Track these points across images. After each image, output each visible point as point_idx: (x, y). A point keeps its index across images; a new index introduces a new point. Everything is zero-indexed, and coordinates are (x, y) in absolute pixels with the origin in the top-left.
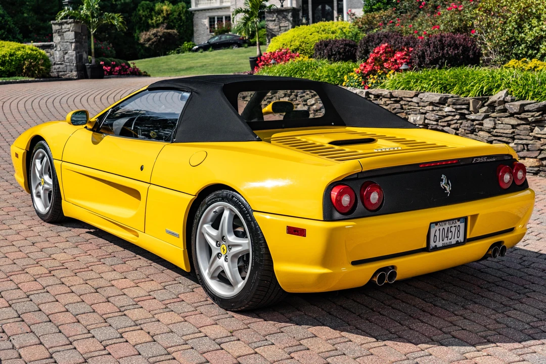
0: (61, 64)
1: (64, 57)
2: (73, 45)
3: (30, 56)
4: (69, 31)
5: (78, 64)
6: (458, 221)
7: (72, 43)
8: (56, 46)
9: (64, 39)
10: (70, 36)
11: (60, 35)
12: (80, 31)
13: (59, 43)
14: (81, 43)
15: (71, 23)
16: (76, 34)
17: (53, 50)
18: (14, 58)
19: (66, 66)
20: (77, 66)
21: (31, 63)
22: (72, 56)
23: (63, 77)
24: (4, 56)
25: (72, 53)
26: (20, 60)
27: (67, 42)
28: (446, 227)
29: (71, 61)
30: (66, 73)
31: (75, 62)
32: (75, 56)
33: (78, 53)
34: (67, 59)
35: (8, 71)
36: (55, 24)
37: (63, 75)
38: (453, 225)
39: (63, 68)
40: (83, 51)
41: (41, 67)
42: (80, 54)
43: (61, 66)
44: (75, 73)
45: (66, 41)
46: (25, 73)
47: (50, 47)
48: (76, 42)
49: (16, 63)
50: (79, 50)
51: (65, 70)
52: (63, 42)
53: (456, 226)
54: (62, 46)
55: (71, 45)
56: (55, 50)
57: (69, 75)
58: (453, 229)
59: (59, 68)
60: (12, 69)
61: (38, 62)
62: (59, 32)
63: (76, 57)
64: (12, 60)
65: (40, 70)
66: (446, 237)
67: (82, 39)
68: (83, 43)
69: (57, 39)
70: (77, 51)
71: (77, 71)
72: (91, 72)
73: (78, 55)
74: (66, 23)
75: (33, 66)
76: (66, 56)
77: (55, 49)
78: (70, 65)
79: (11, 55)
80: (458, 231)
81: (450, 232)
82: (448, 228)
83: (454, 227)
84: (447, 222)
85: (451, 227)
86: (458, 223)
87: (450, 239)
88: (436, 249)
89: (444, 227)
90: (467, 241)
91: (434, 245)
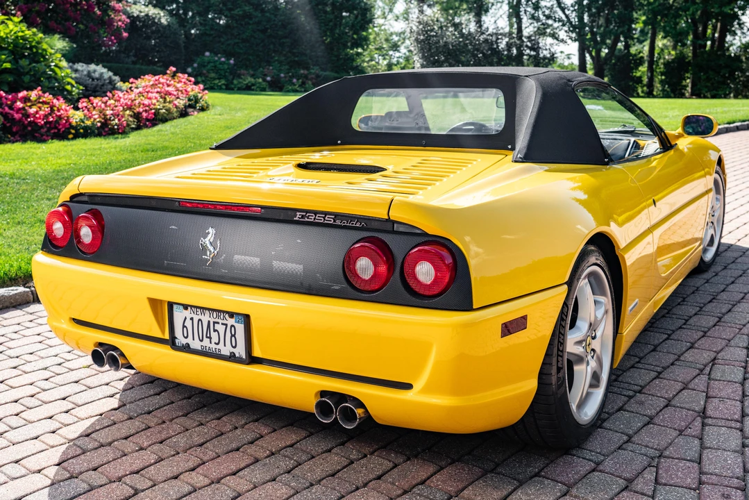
6: (231, 317)
28: (205, 320)
38: (220, 321)
53: (226, 325)
66: (207, 337)
80: (232, 336)
81: (215, 331)
82: (209, 322)
83: (222, 324)
84: (207, 312)
85: (214, 323)
86: (231, 321)
87: (215, 343)
88: (186, 349)
89: (200, 317)
90: (252, 360)
91: (184, 341)
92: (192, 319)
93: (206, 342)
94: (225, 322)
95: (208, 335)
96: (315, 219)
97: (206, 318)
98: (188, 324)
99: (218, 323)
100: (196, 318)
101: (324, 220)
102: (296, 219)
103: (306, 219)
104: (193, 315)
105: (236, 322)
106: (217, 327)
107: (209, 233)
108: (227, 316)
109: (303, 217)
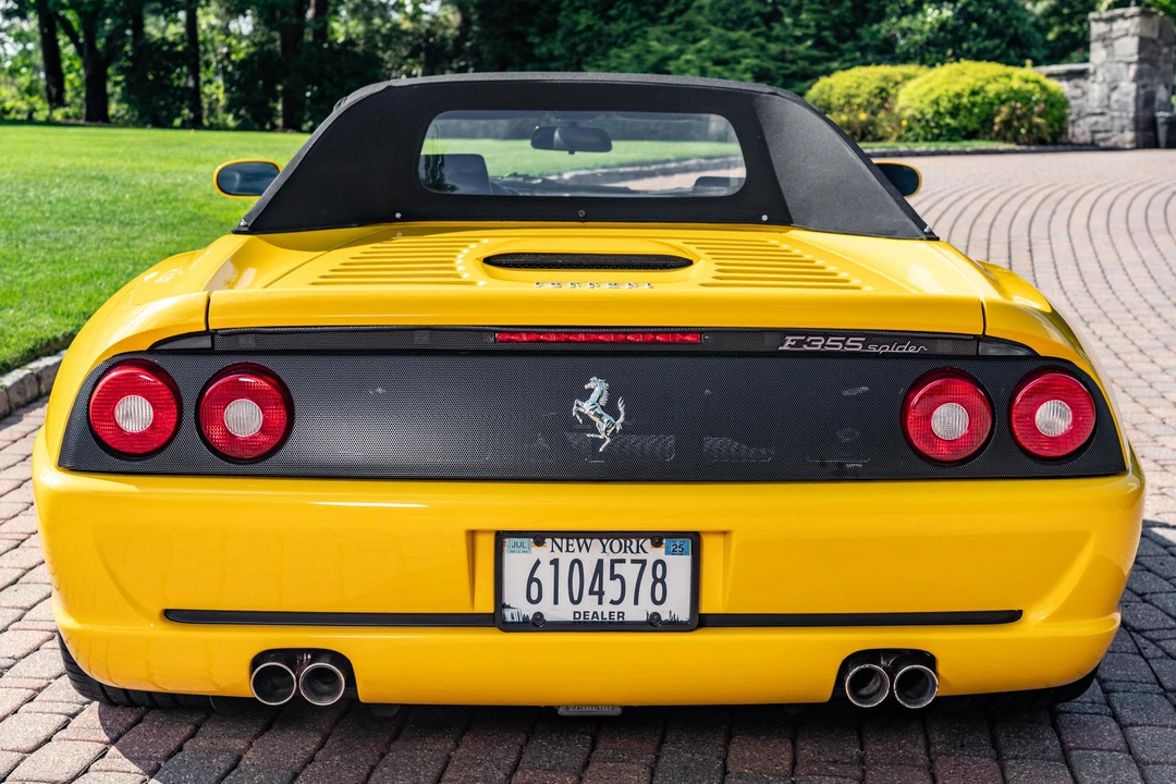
0: (1102, 114)
1: (1109, 97)
2: (1133, 69)
3: (1016, 95)
4: (1126, 35)
5: (1141, 114)
6: (657, 544)
7: (1129, 63)
8: (1095, 73)
9: (1114, 55)
10: (1129, 47)
11: (1106, 47)
12: (1155, 35)
13: (1102, 65)
14: (1153, 63)
15: (1132, 17)
16: (1144, 43)
17: (1089, 82)
18: (978, 99)
19: (1113, 118)
20: (1136, 120)
21: (1014, 109)
22: (1127, 94)
23: (1102, 144)
24: (959, 96)
25: (1128, 88)
26: (991, 104)
27: (1120, 62)
28: (589, 559)
29: (1123, 108)
30: (1109, 135)
31: (1132, 109)
32: (1133, 94)
33: (1144, 86)
34: (1117, 101)
35: (965, 128)
36: (1097, 20)
37: (1104, 140)
38: (629, 557)
39: (1105, 124)
40: (1159, 83)
41: (1038, 120)
42: (1149, 89)
43: (1100, 119)
44: (1129, 135)
45: (1117, 59)
46: (998, 134)
47: (1082, 74)
48: (1141, 61)
49: (982, 112)
50: (1146, 80)
51: (1108, 128)
52: (1111, 62)
53: (644, 562)
54: (1108, 71)
55: (1128, 69)
56: (1094, 82)
57: (1115, 139)
58: (629, 571)
59: (1096, 123)
60: (973, 125)
61: (1031, 109)
62: (1104, 39)
63: (1137, 98)
64: (974, 105)
65: (1032, 126)
66: (591, 592)
67: (1159, 53)
68: (1161, 64)
69: (1098, 53)
70: (1141, 82)
71: (1136, 129)
72: (1169, 132)
73: (1142, 92)
74: (1122, 16)
75: (1019, 118)
76: (1115, 96)
77: (1092, 78)
78: (1121, 117)
79: (974, 93)
80: (656, 580)
81: (613, 577)
82: (600, 562)
83: (633, 561)
84: (596, 542)
85: (613, 562)
86: (653, 554)
87: (612, 602)
88: (536, 624)
89: (577, 555)
90: (701, 621)
91: (529, 611)
92: (555, 562)
93: (589, 604)
94: (641, 556)
95: (596, 589)
96: (823, 346)
97: (592, 555)
98: (545, 574)
99: (623, 561)
100: (565, 560)
101: (844, 346)
102: (785, 348)
103: (806, 347)
104: (557, 554)
105: (667, 553)
106: (618, 569)
107: (592, 390)
108: (647, 544)
109: (799, 343)
